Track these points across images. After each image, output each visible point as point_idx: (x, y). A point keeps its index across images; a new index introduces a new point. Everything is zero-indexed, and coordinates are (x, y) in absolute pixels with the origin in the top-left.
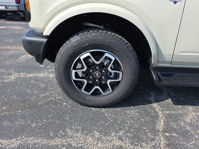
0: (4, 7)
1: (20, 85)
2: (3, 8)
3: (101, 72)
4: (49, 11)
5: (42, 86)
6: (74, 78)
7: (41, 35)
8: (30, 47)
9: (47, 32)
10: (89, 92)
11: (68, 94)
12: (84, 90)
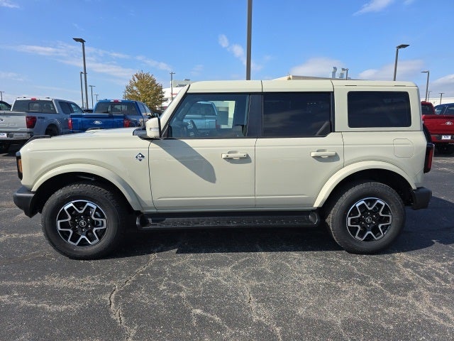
0: (6, 134)
1: (10, 245)
2: (5, 136)
3: (87, 221)
4: (41, 168)
5: (35, 244)
6: (59, 228)
7: (29, 191)
8: (20, 202)
9: (35, 189)
10: (75, 242)
11: (49, 239)
12: (71, 240)
